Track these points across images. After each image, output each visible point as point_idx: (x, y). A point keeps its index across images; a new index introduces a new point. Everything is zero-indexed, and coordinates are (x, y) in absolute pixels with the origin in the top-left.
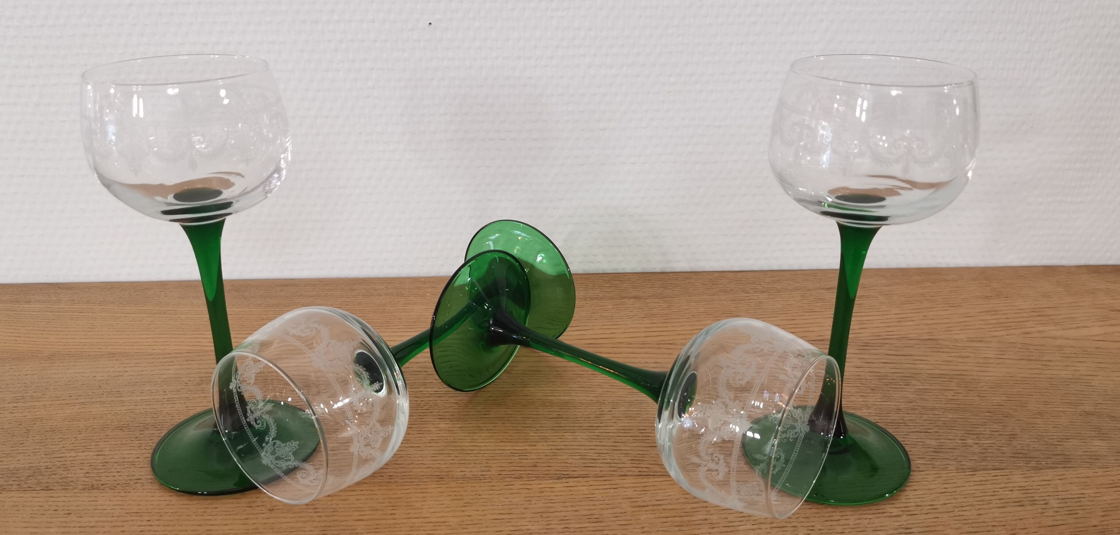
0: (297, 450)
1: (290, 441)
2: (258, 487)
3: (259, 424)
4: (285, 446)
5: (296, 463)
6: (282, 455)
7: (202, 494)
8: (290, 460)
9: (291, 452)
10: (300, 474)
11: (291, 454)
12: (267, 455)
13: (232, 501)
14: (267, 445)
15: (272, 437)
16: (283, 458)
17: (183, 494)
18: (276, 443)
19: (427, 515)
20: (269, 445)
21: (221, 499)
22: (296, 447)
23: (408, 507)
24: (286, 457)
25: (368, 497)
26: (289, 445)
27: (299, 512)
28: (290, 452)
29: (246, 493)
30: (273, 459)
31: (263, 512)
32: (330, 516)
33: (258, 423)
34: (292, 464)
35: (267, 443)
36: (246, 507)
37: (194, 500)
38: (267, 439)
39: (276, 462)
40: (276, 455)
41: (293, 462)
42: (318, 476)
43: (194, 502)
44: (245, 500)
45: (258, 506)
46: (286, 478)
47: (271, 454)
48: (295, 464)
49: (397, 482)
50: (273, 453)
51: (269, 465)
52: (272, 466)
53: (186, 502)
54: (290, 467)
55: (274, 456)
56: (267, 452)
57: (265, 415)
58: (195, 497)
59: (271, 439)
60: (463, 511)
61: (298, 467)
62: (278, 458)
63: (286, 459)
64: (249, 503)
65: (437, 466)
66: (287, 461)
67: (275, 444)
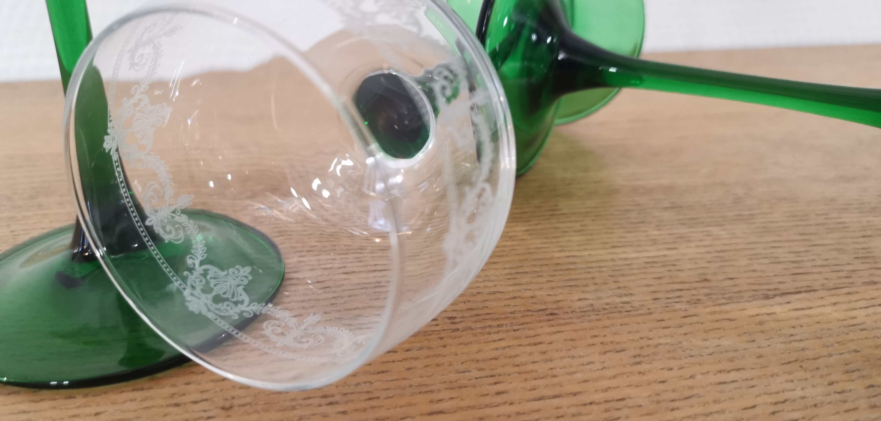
0: (250, 282)
1: (233, 266)
2: (189, 360)
3: (170, 232)
4: (227, 275)
5: (256, 308)
6: (224, 293)
7: (60, 387)
8: (242, 302)
9: (241, 288)
10: (270, 329)
11: (240, 289)
12: (194, 292)
13: (131, 395)
14: (192, 274)
15: (200, 258)
16: (227, 299)
17: (17, 389)
18: (208, 270)
19: (576, 388)
20: (196, 274)
21: (105, 393)
22: (246, 277)
23: (524, 376)
24: (232, 298)
25: (428, 361)
26: (234, 273)
27: (294, 408)
28: (238, 286)
29: (159, 375)
30: (209, 302)
31: (210, 414)
32: (365, 410)
33: (168, 231)
34: (247, 309)
35: (191, 270)
36: (168, 406)
37: (42, 400)
38: (189, 262)
39: (214, 306)
40: (214, 293)
41: (248, 306)
42: (305, 329)
43: (45, 405)
44: (160, 391)
45: (195, 402)
46: (242, 336)
47: (203, 291)
48: (255, 310)
49: (470, 328)
50: (207, 290)
51: (204, 312)
52: (210, 316)
53: (25, 406)
54: (246, 315)
55: (210, 296)
56: (193, 287)
57: (179, 216)
58: (45, 393)
59: (197, 263)
60: (640, 373)
61: (261, 314)
62: (217, 299)
63: (234, 300)
64: (173, 395)
65: (529, 294)
66: (236, 303)
67: (206, 271)
